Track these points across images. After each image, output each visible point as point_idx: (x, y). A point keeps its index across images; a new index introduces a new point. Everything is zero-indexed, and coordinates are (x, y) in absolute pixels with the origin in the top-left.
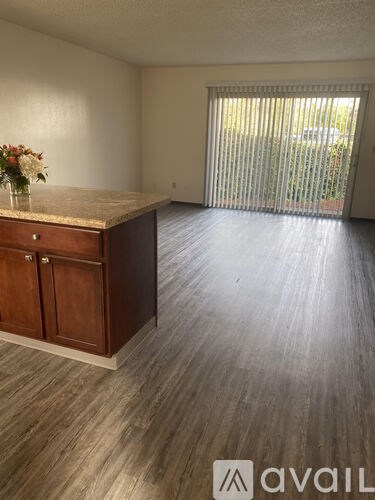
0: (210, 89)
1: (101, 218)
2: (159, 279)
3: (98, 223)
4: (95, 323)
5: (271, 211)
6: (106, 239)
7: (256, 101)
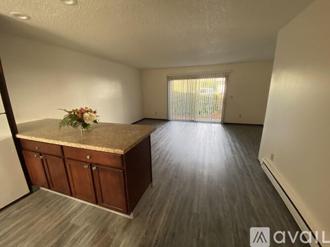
0: (168, 77)
1: (121, 149)
2: (152, 157)
3: (120, 151)
4: (120, 198)
5: (193, 121)
6: (124, 158)
7: (186, 81)
